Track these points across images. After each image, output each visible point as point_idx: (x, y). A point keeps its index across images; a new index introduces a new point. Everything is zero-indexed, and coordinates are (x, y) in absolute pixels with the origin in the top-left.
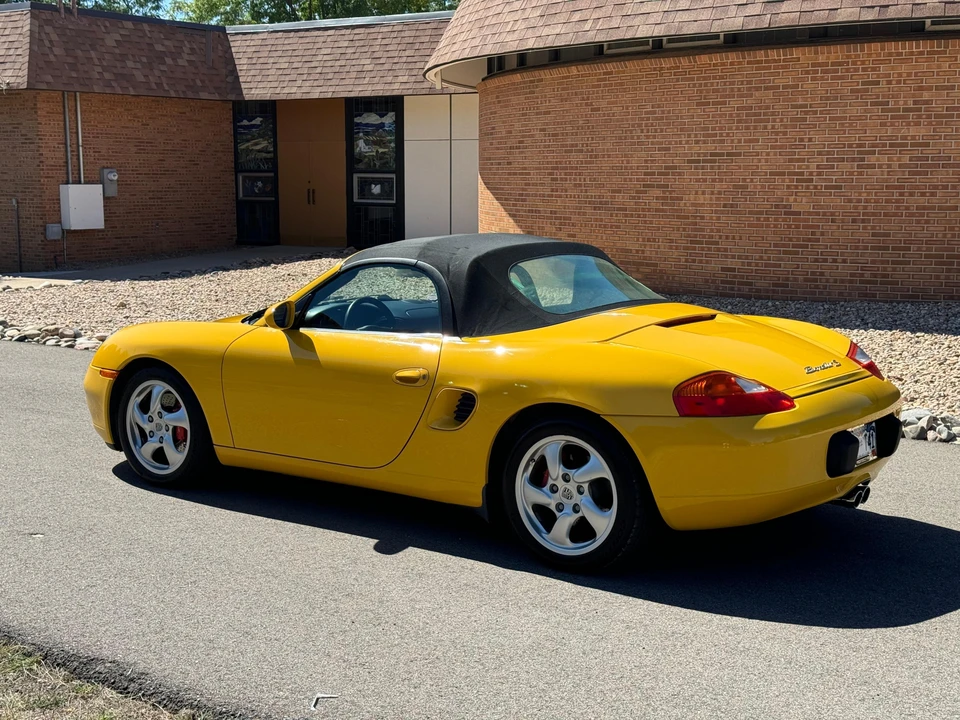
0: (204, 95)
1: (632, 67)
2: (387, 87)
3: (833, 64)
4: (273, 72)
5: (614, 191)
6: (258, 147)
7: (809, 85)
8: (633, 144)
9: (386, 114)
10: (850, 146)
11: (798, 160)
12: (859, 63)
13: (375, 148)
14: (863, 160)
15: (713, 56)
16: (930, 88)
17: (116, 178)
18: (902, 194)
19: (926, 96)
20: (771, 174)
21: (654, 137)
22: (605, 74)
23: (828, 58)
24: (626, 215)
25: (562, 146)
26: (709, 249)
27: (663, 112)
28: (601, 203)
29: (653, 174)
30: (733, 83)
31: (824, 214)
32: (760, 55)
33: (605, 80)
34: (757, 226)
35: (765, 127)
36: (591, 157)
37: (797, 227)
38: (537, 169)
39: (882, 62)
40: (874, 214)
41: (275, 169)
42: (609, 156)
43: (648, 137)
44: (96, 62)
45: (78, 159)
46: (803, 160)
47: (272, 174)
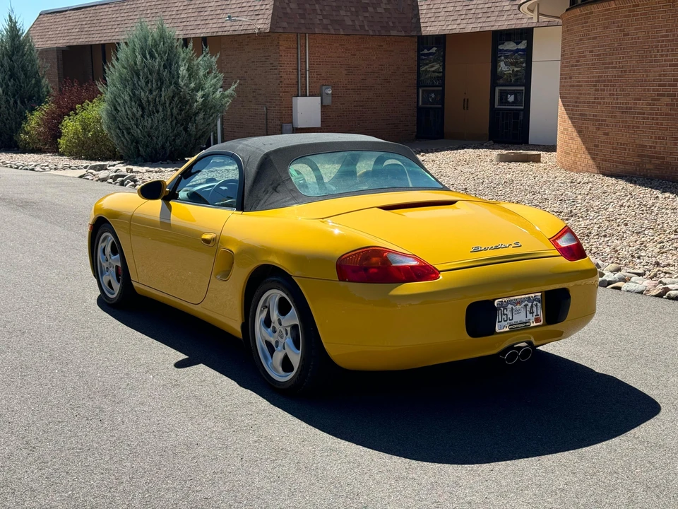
0: (394, 33)
2: (519, 22)
4: (442, 14)
5: (636, 99)
6: (433, 69)
8: (651, 61)
9: (521, 42)
13: (512, 68)
17: (330, 92)
21: (667, 56)
22: (634, 6)
25: (603, 64)
27: (674, 36)
28: (627, 108)
29: (665, 85)
33: (633, 11)
36: (622, 72)
38: (586, 82)
41: (443, 85)
42: (634, 71)
43: (662, 56)
44: (319, 12)
45: (306, 80)
47: (441, 88)
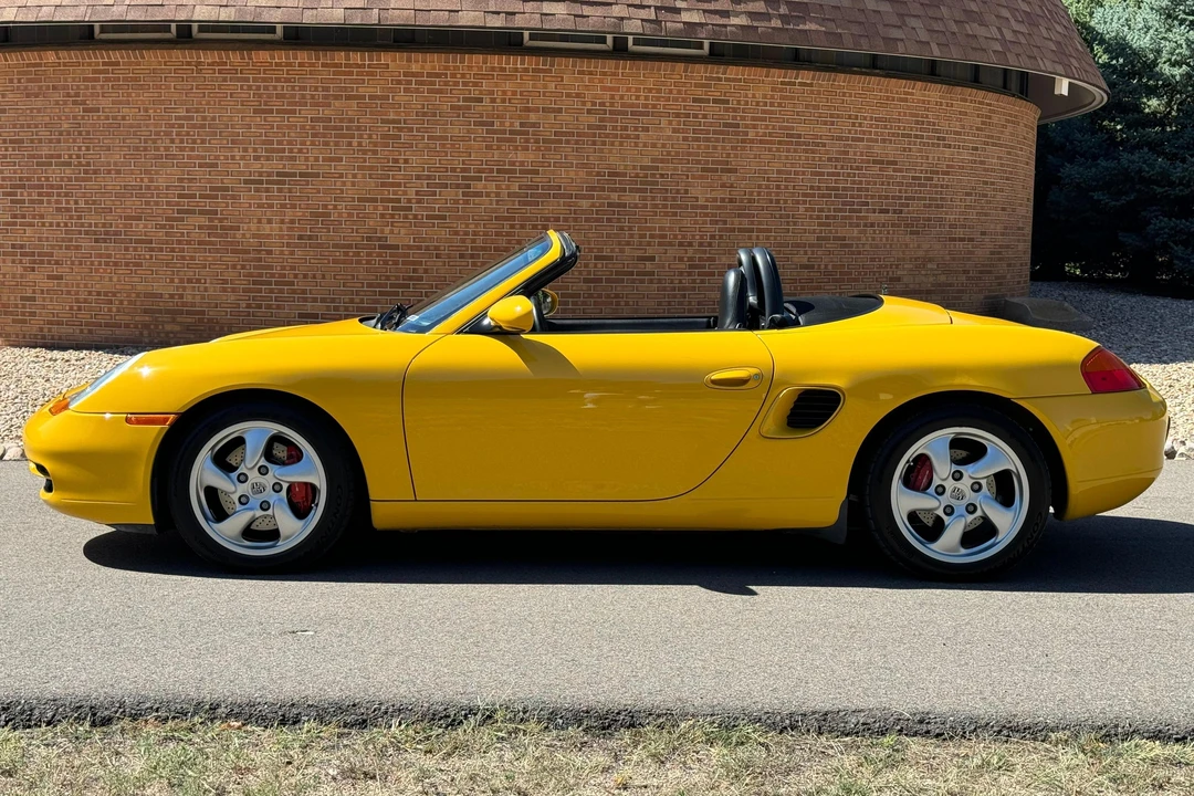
1: (153, 58)
3: (429, 75)
5: (129, 218)
7: (402, 97)
8: (159, 157)
10: (454, 170)
11: (393, 185)
12: (459, 76)
14: (469, 186)
15: (276, 53)
16: (536, 110)
18: (512, 226)
19: (533, 118)
20: (360, 200)
23: (423, 67)
24: (152, 250)
25: (33, 157)
26: (281, 291)
27: (204, 118)
28: (107, 233)
29: (194, 196)
30: (304, 88)
31: (427, 248)
32: (340, 57)
34: (344, 262)
35: (350, 144)
36: (86, 172)
37: (396, 263)
39: (484, 76)
40: (484, 249)
42: (118, 172)
46: (399, 185)
